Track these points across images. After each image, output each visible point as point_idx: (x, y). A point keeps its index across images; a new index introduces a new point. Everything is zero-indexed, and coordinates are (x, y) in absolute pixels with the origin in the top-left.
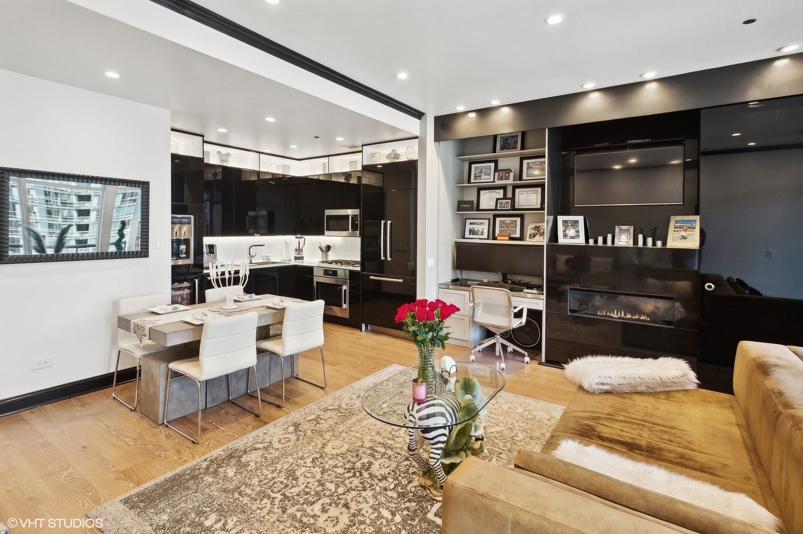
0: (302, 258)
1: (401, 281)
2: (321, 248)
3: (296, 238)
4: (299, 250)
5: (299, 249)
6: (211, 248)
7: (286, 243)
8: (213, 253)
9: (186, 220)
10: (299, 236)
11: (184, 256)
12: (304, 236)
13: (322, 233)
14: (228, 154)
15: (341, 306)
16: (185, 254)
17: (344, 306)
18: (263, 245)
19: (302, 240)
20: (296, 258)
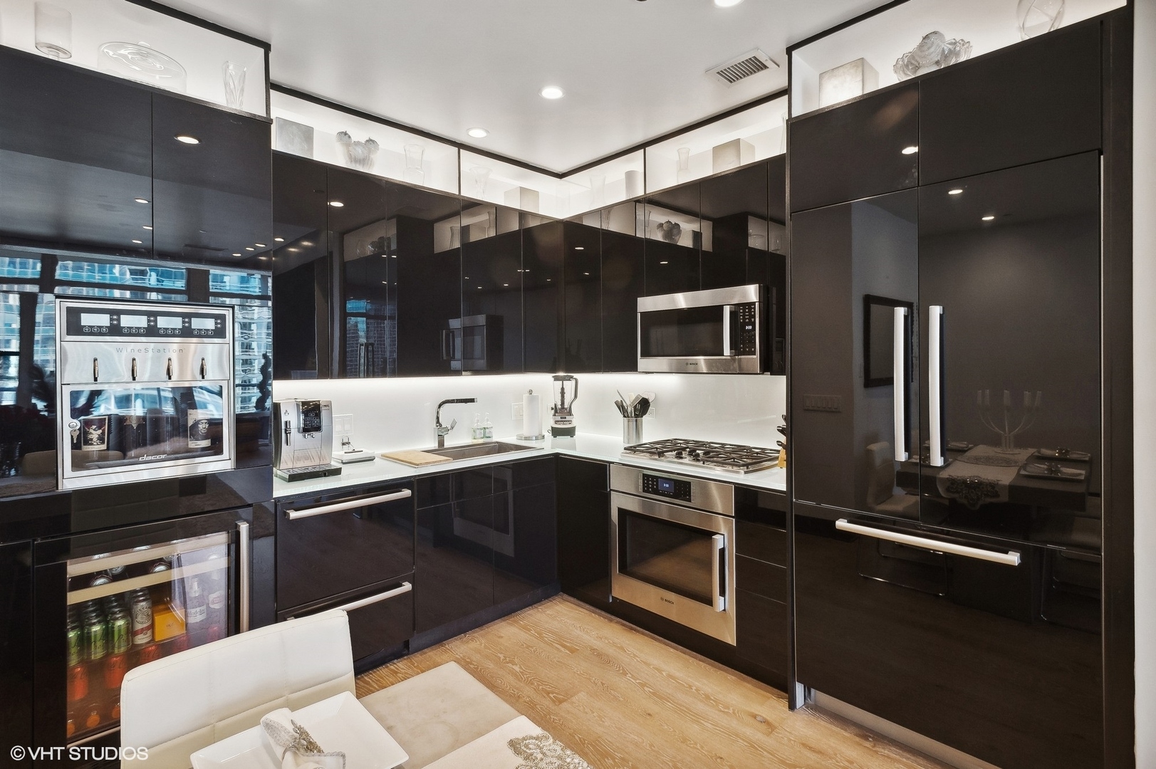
0: (570, 432)
1: (1013, 558)
2: (621, 407)
3: (556, 379)
4: (562, 411)
5: (563, 407)
6: (312, 414)
7: (531, 392)
8: (318, 429)
9: (210, 324)
10: (561, 374)
11: (205, 443)
12: (575, 375)
13: (631, 367)
14: (370, 141)
15: (709, 601)
16: (205, 438)
17: (720, 603)
18: (472, 400)
19: (569, 385)
20: (556, 432)
